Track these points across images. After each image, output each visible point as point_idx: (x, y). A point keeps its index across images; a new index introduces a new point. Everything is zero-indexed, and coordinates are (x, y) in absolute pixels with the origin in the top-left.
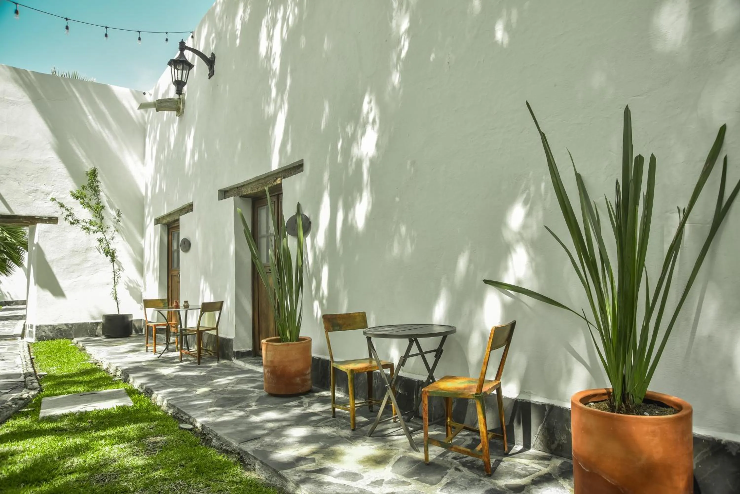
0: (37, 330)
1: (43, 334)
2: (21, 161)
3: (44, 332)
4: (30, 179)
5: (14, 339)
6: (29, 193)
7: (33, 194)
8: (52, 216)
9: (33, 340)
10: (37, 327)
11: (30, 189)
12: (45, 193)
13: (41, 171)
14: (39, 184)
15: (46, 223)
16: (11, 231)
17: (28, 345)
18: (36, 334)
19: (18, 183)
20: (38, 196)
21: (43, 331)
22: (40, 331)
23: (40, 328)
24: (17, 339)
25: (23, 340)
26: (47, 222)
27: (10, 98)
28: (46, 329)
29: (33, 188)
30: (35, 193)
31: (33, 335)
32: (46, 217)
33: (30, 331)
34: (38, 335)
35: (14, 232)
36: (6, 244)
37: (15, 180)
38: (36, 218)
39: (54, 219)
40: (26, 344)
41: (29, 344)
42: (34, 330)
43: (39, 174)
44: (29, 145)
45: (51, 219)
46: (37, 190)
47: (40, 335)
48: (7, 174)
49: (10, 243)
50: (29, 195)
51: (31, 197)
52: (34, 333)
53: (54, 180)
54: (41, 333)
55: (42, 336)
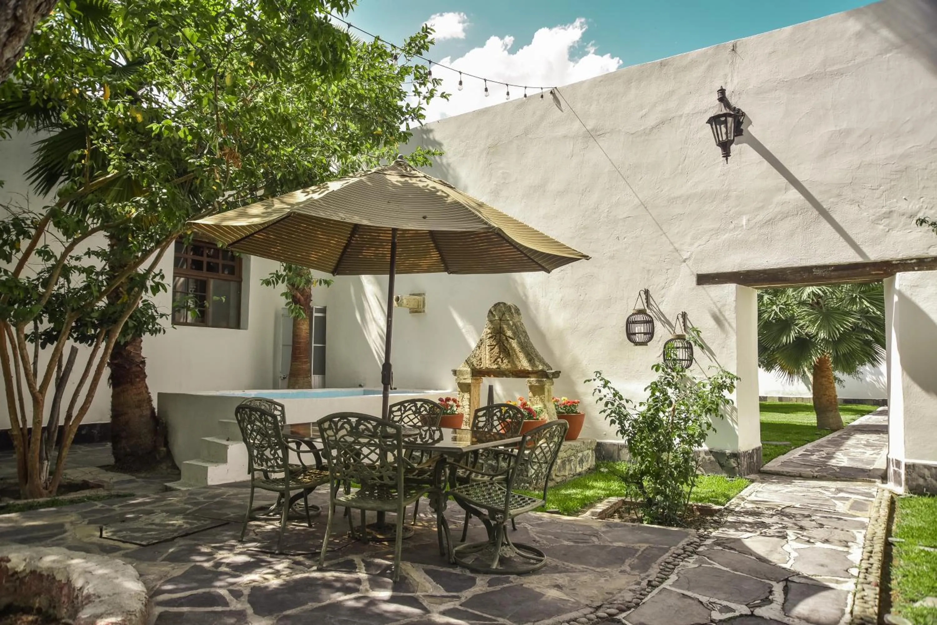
0: (907, 473)
1: (921, 481)
2: (859, 168)
3: (923, 477)
4: (876, 196)
5: (870, 481)
6: (878, 220)
7: (885, 221)
8: (926, 255)
9: (901, 490)
10: (907, 466)
11: (879, 212)
12: (907, 215)
13: (898, 176)
14: (895, 200)
15: (914, 270)
16: (874, 299)
17: (892, 497)
18: (907, 480)
19: (857, 208)
20: (894, 223)
21: (921, 477)
22: (914, 475)
23: (914, 469)
24: (875, 482)
25: (884, 486)
26: (916, 268)
27: (835, 68)
28: (927, 472)
29: (884, 210)
30: (888, 217)
31: (901, 479)
32: (912, 259)
33: (895, 472)
34: (910, 482)
35: (877, 300)
36: (868, 318)
37: (853, 202)
38: (894, 262)
39: (929, 260)
40: (887, 495)
41: (894, 495)
42: (903, 471)
43: (893, 183)
44: (871, 136)
45: (924, 262)
46: (891, 212)
47: (914, 483)
48: (839, 195)
49: (873, 317)
50: (879, 224)
51: (881, 227)
52: (903, 477)
53: (924, 188)
54: (917, 479)
55: (919, 486)
